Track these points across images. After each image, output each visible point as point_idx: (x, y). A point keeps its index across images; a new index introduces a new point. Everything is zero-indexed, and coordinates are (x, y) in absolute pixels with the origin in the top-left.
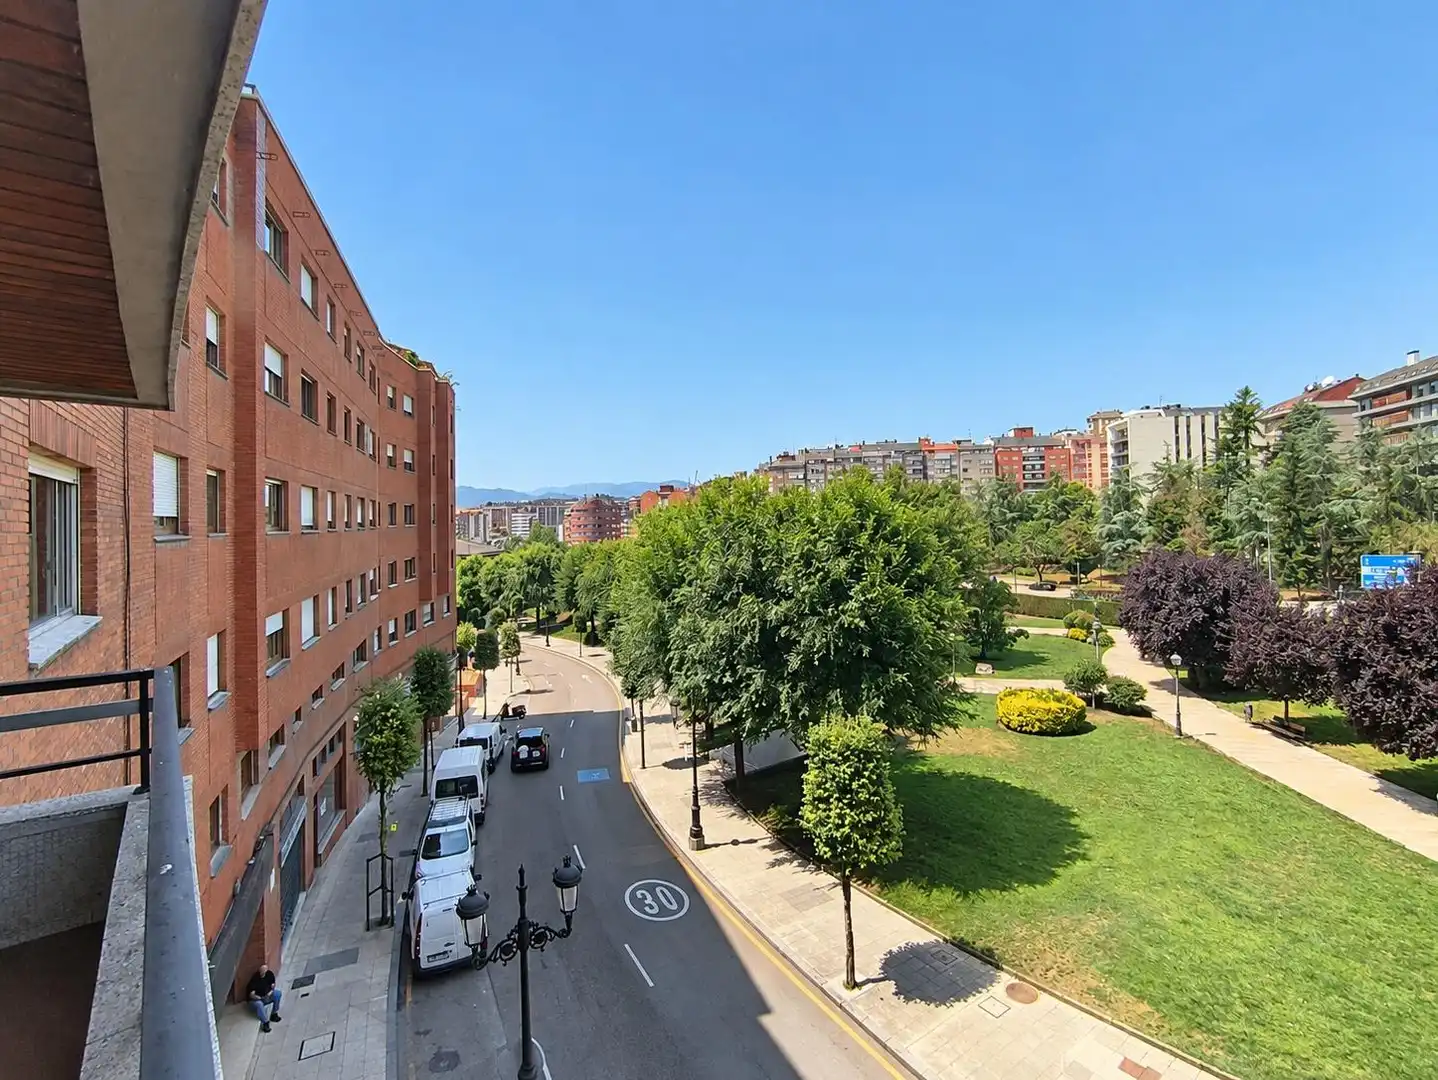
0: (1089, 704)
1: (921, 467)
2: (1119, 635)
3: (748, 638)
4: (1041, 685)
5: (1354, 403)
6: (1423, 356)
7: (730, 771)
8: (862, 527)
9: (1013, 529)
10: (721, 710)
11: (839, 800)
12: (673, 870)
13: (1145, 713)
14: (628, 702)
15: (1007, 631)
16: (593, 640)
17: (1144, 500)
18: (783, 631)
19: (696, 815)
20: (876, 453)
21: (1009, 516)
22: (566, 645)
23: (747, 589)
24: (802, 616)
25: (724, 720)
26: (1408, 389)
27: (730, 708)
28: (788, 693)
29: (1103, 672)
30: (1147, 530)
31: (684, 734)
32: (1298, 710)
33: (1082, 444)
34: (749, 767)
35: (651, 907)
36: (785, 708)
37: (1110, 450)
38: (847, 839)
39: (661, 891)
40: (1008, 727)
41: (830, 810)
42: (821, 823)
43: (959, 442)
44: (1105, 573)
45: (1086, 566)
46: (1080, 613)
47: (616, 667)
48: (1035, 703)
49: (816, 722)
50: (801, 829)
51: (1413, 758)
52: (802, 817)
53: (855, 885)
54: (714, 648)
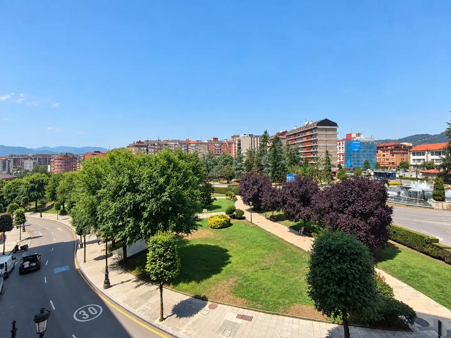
0: (231, 218)
1: (187, 148)
2: (239, 197)
3: (129, 208)
4: (220, 214)
5: (286, 137)
6: (297, 127)
7: (121, 257)
8: (169, 167)
9: (213, 168)
10: (118, 236)
11: (159, 260)
12: (97, 299)
13: (244, 218)
14: (79, 237)
15: (211, 199)
16: (64, 213)
17: (244, 160)
18: (142, 205)
19: (107, 276)
20: (172, 143)
21: (212, 164)
22: (51, 216)
23: (128, 190)
24: (149, 199)
25: (119, 239)
26: (295, 134)
27: (121, 234)
28: (143, 226)
29: (235, 208)
30: (245, 168)
31: (103, 246)
32: (276, 213)
33: (230, 143)
34: (129, 254)
35: (85, 316)
36: (143, 231)
37: (237, 146)
38: (162, 272)
39: (91, 309)
40: (211, 227)
41: (156, 264)
42: (153, 269)
43: (198, 141)
44: (235, 180)
45: (231, 178)
46: (230, 192)
47: (74, 223)
48: (218, 219)
49: (153, 235)
50: (146, 272)
51: (295, 222)
52: (146, 268)
53: (164, 287)
54: (115, 213)
